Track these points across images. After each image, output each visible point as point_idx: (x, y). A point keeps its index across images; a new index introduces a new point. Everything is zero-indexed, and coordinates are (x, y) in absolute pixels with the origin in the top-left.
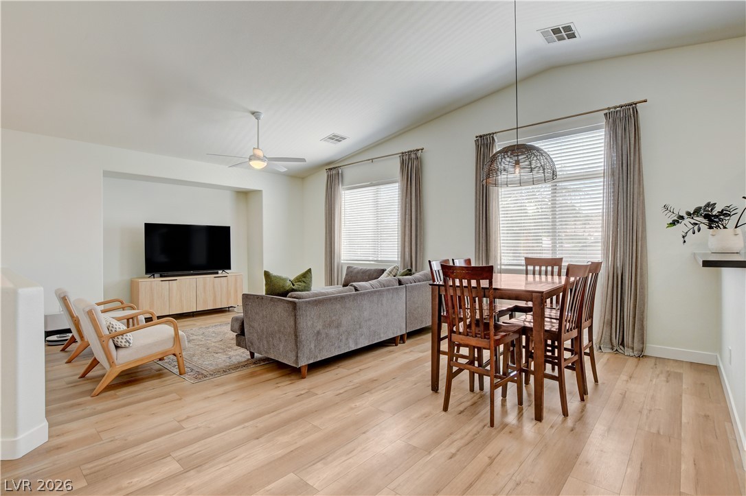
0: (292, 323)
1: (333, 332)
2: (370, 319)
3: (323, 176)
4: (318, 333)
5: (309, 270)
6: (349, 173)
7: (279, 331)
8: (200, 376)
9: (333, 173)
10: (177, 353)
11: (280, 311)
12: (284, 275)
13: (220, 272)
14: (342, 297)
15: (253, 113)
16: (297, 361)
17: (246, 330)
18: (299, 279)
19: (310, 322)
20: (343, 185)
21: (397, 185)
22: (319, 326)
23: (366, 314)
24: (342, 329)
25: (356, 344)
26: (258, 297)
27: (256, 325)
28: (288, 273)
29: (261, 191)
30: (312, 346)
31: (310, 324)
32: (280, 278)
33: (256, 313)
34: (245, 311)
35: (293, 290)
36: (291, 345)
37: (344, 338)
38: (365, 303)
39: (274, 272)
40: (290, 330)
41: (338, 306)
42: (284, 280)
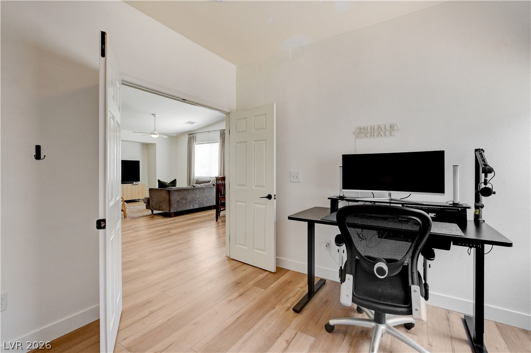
0: (168, 197)
1: (184, 201)
2: (199, 198)
3: (186, 138)
4: (178, 201)
5: (176, 179)
6: (198, 137)
7: (163, 201)
8: (133, 218)
9: (191, 136)
10: (124, 210)
11: (164, 194)
12: (165, 181)
13: (134, 182)
14: (188, 189)
15: (153, 114)
16: (170, 211)
17: (150, 202)
18: (171, 183)
19: (175, 197)
20: (196, 142)
21: (218, 143)
22: (178, 199)
23: (198, 196)
24: (187, 201)
25: (193, 207)
26: (155, 189)
27: (154, 200)
28: (167, 180)
29: (155, 144)
30: (176, 206)
31: (175, 198)
32: (164, 182)
33: (155, 195)
34: (150, 195)
35: (168, 186)
36: (168, 205)
37: (188, 204)
38: (197, 192)
39: (162, 180)
40: (168, 200)
41: (186, 192)
42: (166, 183)
